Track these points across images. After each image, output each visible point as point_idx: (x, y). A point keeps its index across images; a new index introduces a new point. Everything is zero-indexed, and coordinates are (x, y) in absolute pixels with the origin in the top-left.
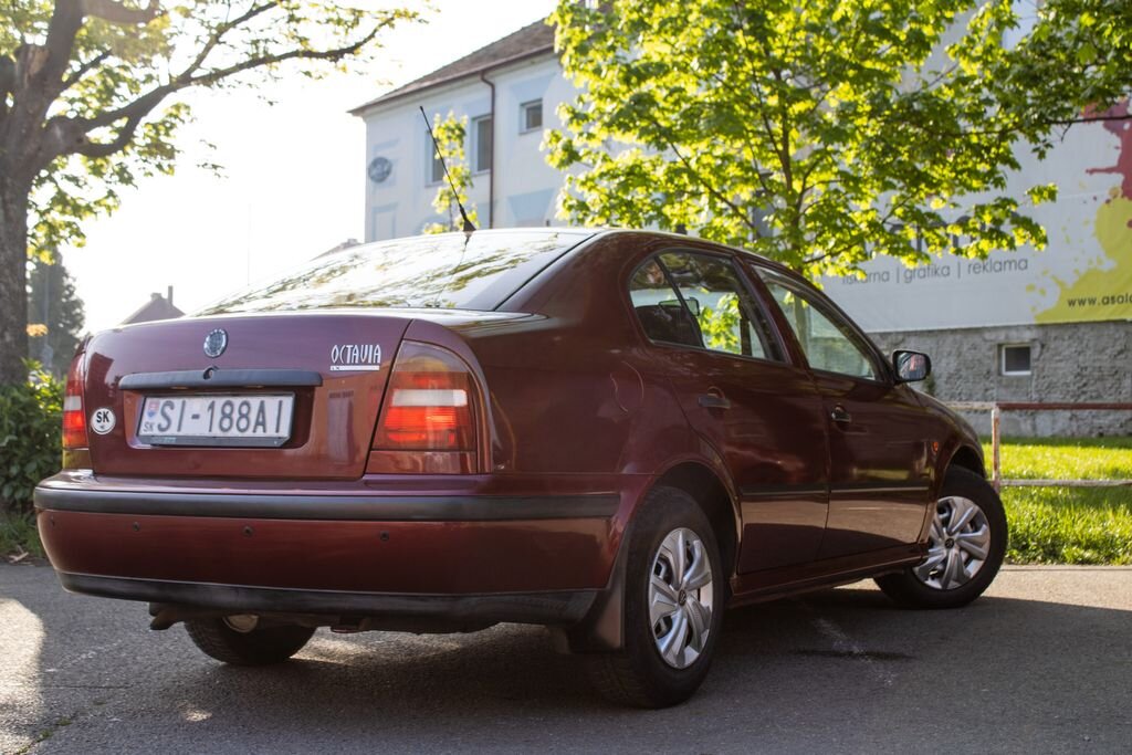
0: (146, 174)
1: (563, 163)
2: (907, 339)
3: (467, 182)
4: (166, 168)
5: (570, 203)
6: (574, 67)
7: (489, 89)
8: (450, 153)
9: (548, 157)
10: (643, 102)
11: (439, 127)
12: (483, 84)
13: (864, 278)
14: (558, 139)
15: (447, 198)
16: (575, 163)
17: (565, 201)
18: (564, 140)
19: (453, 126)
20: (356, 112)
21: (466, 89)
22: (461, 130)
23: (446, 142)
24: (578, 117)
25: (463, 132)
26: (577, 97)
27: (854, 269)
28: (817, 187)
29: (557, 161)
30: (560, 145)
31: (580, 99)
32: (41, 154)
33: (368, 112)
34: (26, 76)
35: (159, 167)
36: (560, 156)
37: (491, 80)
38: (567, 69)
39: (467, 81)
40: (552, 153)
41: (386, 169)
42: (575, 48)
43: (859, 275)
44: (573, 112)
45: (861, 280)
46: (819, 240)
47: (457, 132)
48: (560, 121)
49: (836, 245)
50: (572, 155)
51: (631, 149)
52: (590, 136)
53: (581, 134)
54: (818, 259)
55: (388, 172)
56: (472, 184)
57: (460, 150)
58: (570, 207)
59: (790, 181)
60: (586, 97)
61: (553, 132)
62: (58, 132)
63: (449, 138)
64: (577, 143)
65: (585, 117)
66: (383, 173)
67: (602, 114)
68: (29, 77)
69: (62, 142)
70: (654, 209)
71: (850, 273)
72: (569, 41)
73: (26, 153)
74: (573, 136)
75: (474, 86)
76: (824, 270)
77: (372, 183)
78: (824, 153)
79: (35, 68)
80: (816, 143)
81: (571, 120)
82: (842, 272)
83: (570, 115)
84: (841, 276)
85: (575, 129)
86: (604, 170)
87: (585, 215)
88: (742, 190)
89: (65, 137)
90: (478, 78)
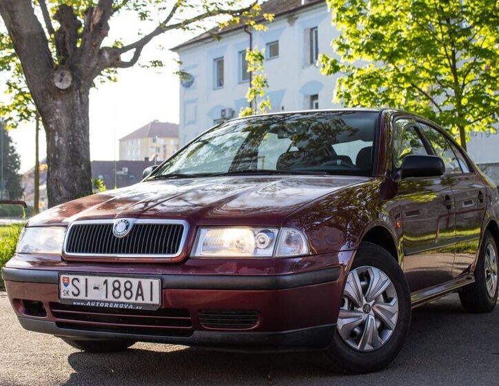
0: (101, 82)
1: (330, 72)
2: (488, 168)
3: (265, 85)
4: (113, 79)
5: (340, 94)
6: (337, 20)
7: (248, 36)
8: (255, 69)
9: (322, 69)
10: (378, 38)
11: (250, 54)
12: (245, 33)
13: (495, 132)
14: (328, 59)
15: (253, 93)
16: (338, 72)
17: (338, 93)
18: (332, 59)
19: (256, 54)
20: (174, 50)
21: (235, 36)
22: (261, 56)
23: (253, 63)
24: (343, 47)
25: (262, 58)
26: (339, 36)
27: (489, 127)
28: (470, 83)
29: (327, 72)
30: (329, 62)
31: (341, 37)
32: (98, 67)
33: (181, 49)
34: (92, 24)
35: (109, 78)
36: (329, 68)
37: (249, 31)
38: (334, 21)
39: (236, 32)
40: (324, 67)
41: (190, 80)
42: (339, 9)
43: (492, 131)
44: (340, 44)
45: (494, 134)
46: (471, 112)
47: (259, 57)
48: (333, 49)
49: (480, 115)
50: (335, 68)
51: (368, 64)
52: (350, 57)
53: (345, 56)
54: (470, 123)
55: (192, 82)
56: (268, 86)
57: (260, 67)
58: (341, 96)
59: (456, 79)
60: (345, 36)
61: (324, 56)
62: (106, 55)
63: (255, 60)
64: (342, 61)
65: (348, 47)
66: (189, 82)
67: (356, 44)
68: (93, 25)
69: (108, 60)
70: (384, 96)
71: (487, 130)
72: (336, 5)
73: (91, 66)
74: (340, 58)
75: (240, 35)
76: (472, 128)
77: (183, 88)
78: (475, 63)
79: (97, 20)
80: (470, 59)
81: (340, 48)
82: (483, 129)
83: (338, 46)
84: (481, 131)
85: (341, 54)
86: (358, 75)
87: (349, 100)
88: (423, 86)
89: (110, 58)
90: (243, 30)
